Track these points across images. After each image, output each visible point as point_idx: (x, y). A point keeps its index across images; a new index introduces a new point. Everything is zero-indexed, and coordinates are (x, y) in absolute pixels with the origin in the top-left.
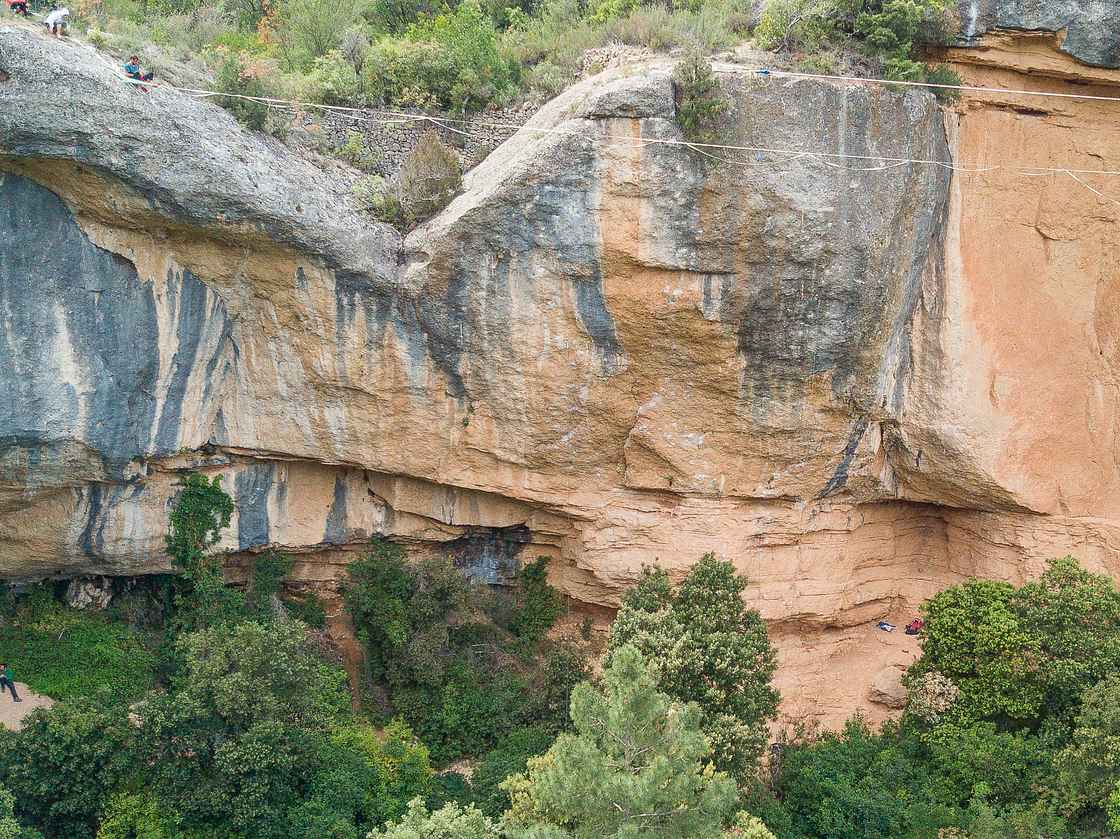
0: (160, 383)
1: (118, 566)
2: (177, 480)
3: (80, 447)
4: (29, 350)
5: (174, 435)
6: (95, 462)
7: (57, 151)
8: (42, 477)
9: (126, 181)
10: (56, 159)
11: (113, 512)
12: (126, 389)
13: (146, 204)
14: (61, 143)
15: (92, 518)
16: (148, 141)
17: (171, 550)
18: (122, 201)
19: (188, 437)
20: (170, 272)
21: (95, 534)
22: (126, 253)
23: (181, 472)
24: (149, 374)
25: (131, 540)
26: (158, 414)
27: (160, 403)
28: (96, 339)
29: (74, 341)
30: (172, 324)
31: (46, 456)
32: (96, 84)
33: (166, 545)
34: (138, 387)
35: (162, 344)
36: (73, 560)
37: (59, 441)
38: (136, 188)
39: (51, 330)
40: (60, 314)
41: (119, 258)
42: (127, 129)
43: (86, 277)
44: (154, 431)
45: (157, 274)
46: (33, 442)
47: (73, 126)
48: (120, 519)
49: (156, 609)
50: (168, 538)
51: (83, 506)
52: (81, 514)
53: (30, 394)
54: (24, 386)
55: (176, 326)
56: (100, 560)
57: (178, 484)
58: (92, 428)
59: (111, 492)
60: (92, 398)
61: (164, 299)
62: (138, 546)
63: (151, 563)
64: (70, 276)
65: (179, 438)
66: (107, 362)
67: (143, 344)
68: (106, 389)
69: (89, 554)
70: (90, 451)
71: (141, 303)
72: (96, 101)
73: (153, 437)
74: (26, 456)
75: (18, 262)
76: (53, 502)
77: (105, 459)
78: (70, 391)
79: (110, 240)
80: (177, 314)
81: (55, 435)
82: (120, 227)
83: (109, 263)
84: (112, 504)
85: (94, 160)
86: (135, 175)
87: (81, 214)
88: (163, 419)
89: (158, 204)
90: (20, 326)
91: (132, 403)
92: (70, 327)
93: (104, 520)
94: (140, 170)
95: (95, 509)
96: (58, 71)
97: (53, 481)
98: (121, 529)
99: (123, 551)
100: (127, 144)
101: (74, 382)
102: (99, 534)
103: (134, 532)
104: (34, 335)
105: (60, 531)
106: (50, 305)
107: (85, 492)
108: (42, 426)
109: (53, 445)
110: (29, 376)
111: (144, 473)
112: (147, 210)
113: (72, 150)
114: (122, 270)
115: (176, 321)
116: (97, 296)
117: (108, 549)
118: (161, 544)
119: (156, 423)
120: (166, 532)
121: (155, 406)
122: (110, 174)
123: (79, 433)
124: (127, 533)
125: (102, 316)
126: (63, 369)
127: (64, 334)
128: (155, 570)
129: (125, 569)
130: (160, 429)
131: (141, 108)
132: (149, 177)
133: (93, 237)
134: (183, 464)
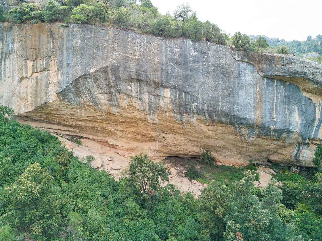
0: (315, 123)
1: (302, 163)
2: (316, 146)
3: (298, 134)
4: (290, 114)
5: (317, 135)
6: (300, 138)
7: (300, 76)
8: (289, 140)
9: (313, 81)
10: (299, 78)
11: (302, 151)
12: (308, 123)
13: (316, 86)
14: (301, 74)
15: (298, 151)
16: (318, 73)
17: (314, 162)
18: (311, 86)
19: (320, 136)
20: (320, 102)
21: (298, 154)
22: (311, 98)
23: (318, 145)
24: (313, 121)
25: (305, 157)
26: (314, 130)
27: (315, 128)
28: (303, 113)
29: (298, 114)
30: (319, 112)
31: (291, 135)
32: (309, 63)
33: (313, 160)
34: (311, 123)
35: (316, 115)
36: (293, 160)
37: (294, 132)
38: (314, 82)
39: (294, 111)
40: (296, 108)
41: (309, 99)
42: (314, 71)
43: (302, 102)
44: (313, 133)
45: (317, 102)
46: (289, 131)
47: (303, 70)
48: (304, 152)
49: (309, 175)
50: (313, 159)
51: (297, 148)
52: (296, 149)
53: (289, 122)
54: (288, 120)
55: (320, 112)
56: (298, 161)
57: (317, 147)
58: (301, 130)
59: (302, 146)
60: (301, 124)
61: (318, 107)
62: (307, 159)
63: (309, 164)
64: (299, 101)
65: (318, 136)
66: (305, 118)
67: (313, 115)
68: (304, 123)
69: (296, 159)
70: (300, 135)
71: (313, 107)
72: (308, 66)
73: (313, 134)
74: (287, 134)
75: (289, 98)
76: (290, 147)
77: (302, 137)
78: (297, 122)
79: (307, 95)
80: (320, 110)
81: (293, 130)
82: (310, 92)
83: (307, 100)
84: (302, 149)
85: (307, 77)
86: (315, 80)
87: (302, 90)
88: (315, 131)
89: (319, 85)
90: (289, 109)
91: (309, 127)
92: (298, 111)
93: (300, 152)
94: (316, 78)
95: (299, 149)
96: (301, 61)
97: (291, 142)
98: (304, 154)
99: (303, 160)
100: (314, 74)
101: (298, 121)
102: (299, 155)
103: (306, 156)
104: (291, 111)
105: (291, 153)
106: (295, 106)
107: (297, 145)
108: (291, 128)
109: (292, 132)
110: (289, 118)
111: (310, 142)
112: (316, 87)
113: (302, 75)
114: (310, 101)
115: (320, 111)
116: (304, 105)
117: (300, 158)
118: (312, 160)
119: (314, 132)
120: (313, 157)
121: (314, 128)
122: (310, 80)
123: (298, 131)
124: (305, 156)
125: (304, 109)
126: (296, 118)
127: (297, 112)
128: (310, 166)
129: (303, 164)
130: (315, 133)
131: (317, 66)
132: (318, 80)
133: (304, 95)
134: (318, 143)
